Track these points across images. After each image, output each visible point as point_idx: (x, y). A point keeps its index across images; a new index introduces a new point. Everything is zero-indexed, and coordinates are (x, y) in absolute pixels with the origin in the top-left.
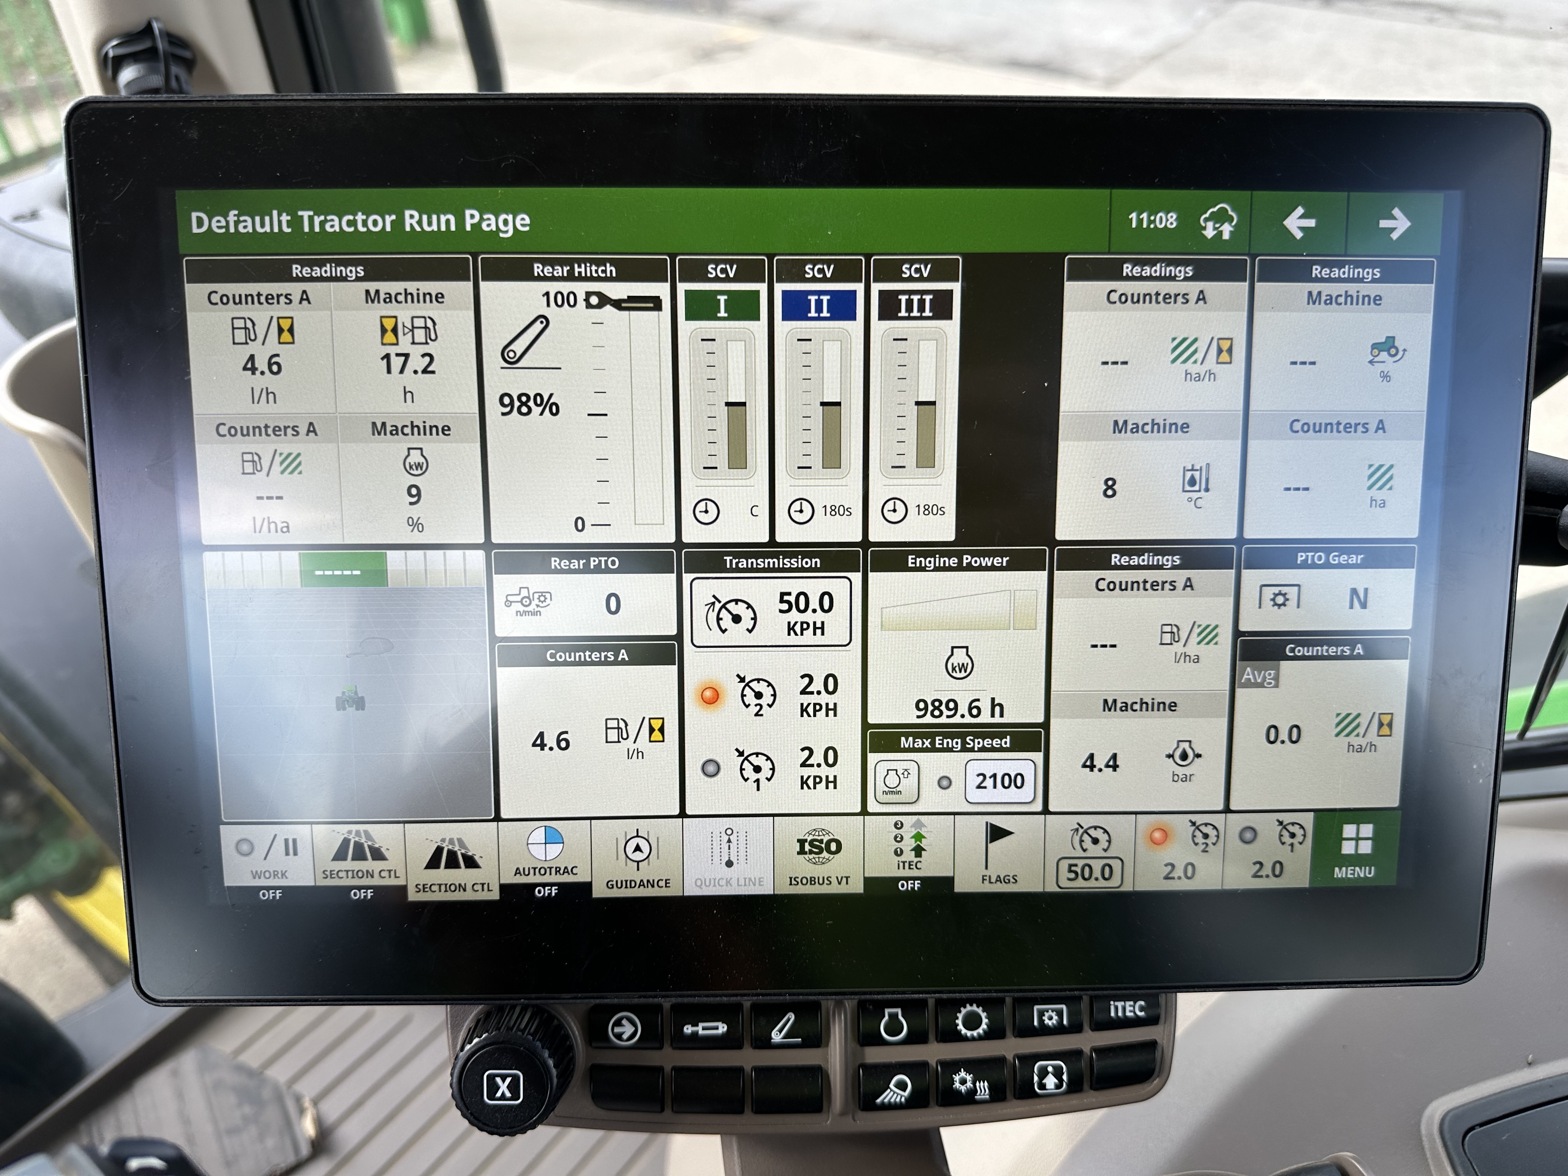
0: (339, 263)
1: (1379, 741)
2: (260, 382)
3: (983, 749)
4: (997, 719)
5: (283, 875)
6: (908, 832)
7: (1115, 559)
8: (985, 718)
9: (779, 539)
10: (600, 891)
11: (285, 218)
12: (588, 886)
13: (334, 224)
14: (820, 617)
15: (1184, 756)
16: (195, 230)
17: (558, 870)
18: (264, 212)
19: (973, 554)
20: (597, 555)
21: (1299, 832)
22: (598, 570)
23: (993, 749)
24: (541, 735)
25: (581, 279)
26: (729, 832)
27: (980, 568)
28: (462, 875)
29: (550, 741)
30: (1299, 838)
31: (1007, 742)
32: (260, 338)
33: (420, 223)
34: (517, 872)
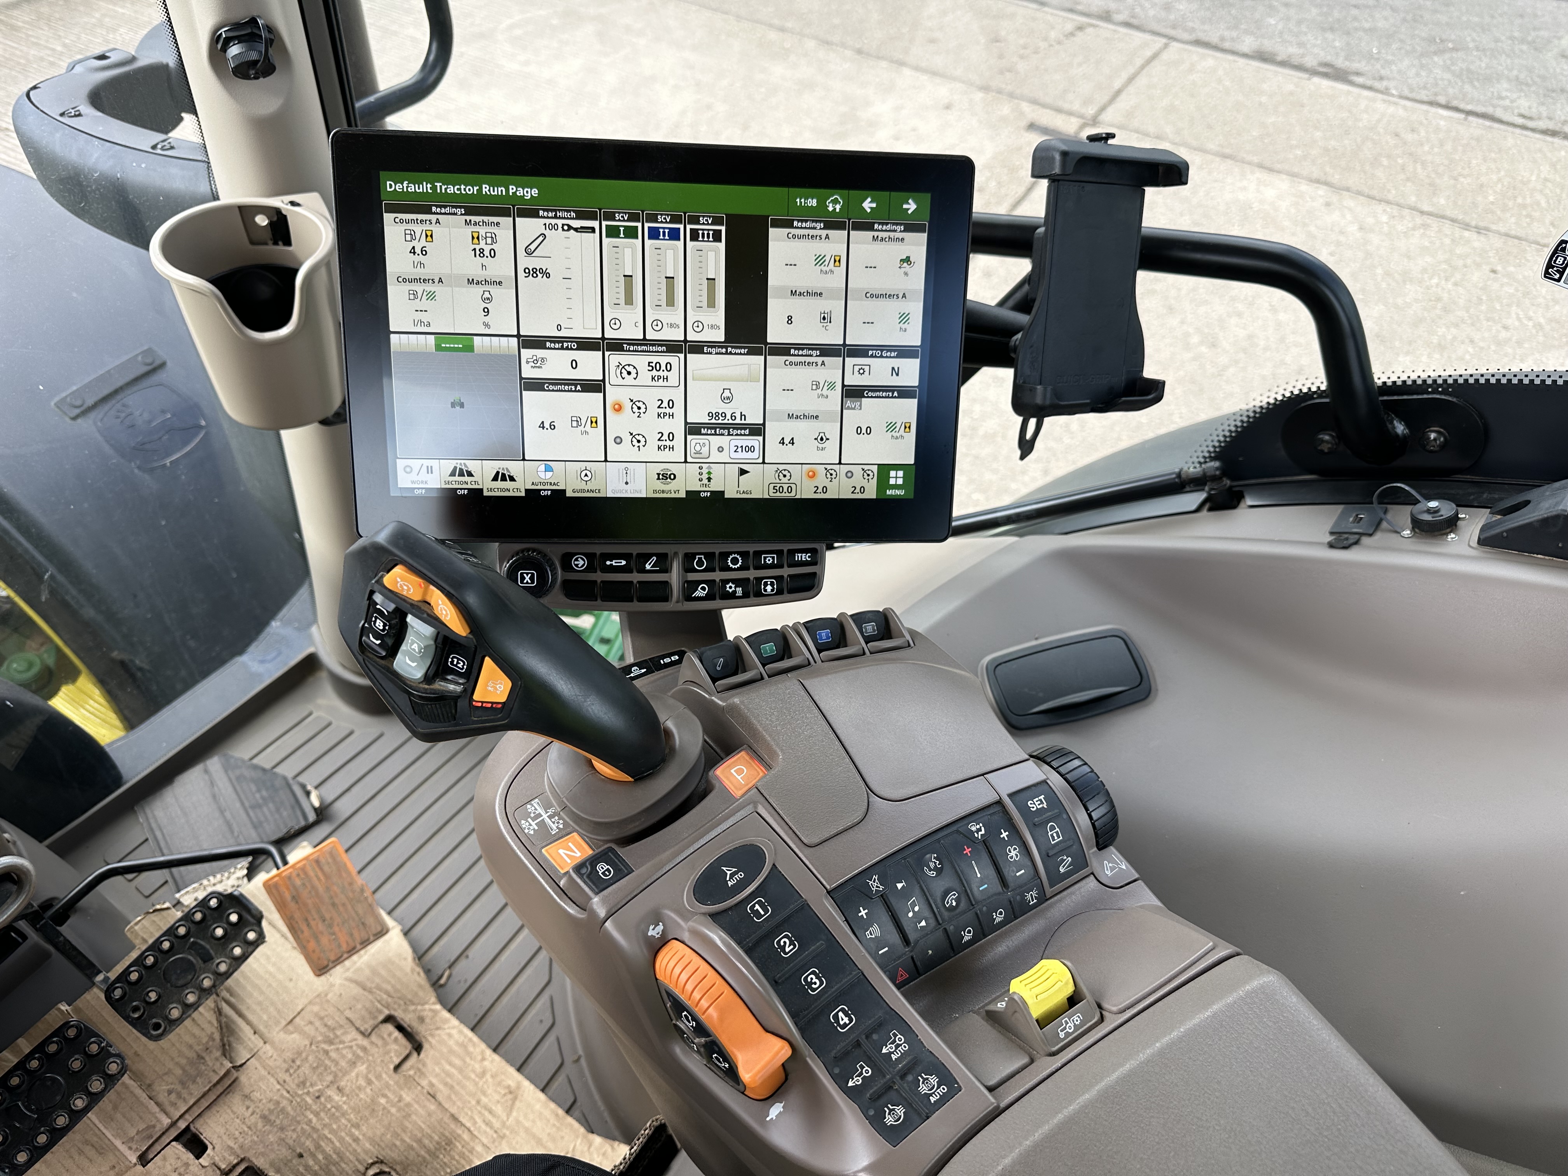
0: (453, 207)
1: (904, 434)
2: (417, 258)
3: (737, 435)
4: (743, 422)
5: (426, 483)
6: (705, 471)
7: (792, 351)
8: (738, 421)
9: (647, 338)
10: (569, 494)
11: (429, 186)
12: (564, 491)
13: (451, 190)
14: (666, 373)
15: (822, 439)
16: (389, 189)
17: (551, 484)
18: (420, 183)
19: (732, 347)
20: (567, 342)
21: (871, 474)
22: (567, 348)
23: (741, 435)
24: (543, 423)
25: (560, 218)
26: (626, 469)
27: (735, 354)
28: (508, 484)
29: (547, 425)
30: (871, 476)
31: (747, 432)
32: (418, 238)
33: (489, 190)
34: (533, 484)
